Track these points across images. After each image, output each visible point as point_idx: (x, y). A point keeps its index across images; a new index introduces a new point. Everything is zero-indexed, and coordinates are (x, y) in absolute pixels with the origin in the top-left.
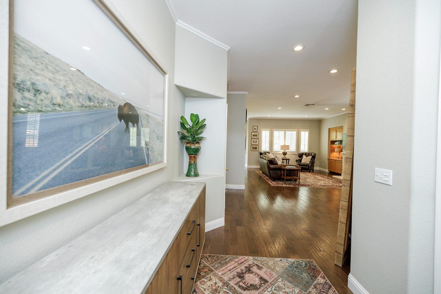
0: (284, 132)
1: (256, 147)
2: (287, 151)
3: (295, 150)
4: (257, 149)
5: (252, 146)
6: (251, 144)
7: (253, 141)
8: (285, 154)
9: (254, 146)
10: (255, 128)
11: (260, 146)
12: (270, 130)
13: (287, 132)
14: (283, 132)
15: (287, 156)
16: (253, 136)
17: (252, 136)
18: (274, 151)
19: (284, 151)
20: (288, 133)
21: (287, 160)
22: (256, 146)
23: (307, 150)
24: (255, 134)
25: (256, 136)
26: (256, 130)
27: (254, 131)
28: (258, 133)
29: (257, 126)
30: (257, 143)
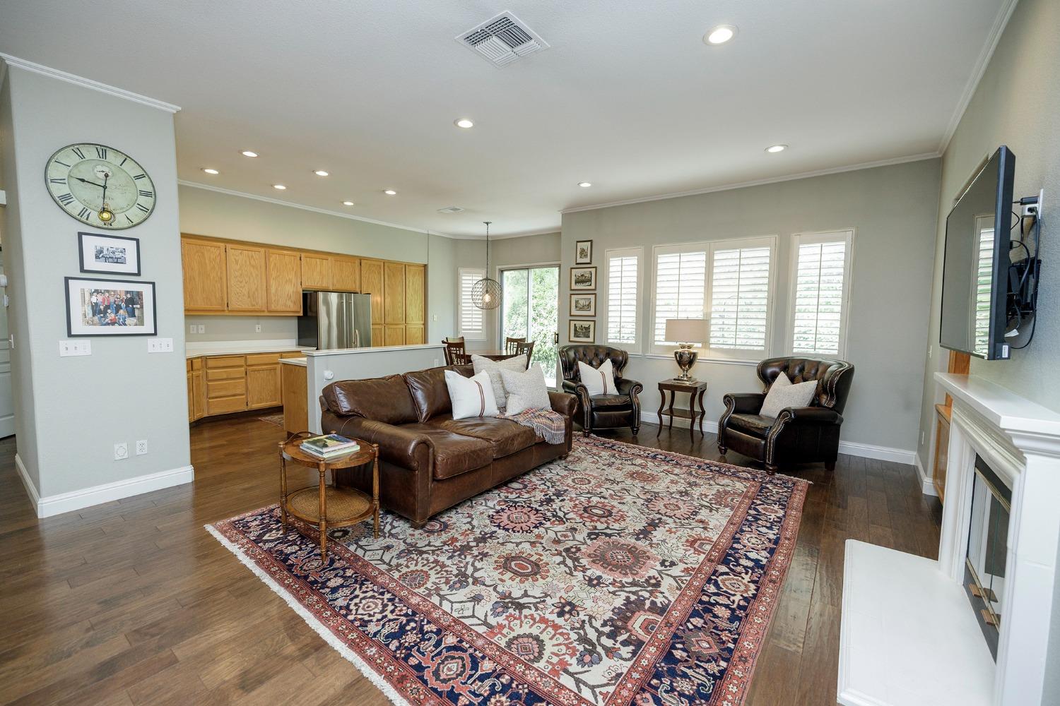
0: (704, 258)
1: (588, 329)
2: (696, 347)
3: (762, 342)
4: (589, 337)
5: (572, 324)
6: (571, 315)
7: (577, 302)
8: (686, 361)
9: (579, 324)
10: (583, 251)
11: (602, 324)
12: (641, 250)
13: (717, 256)
14: (701, 257)
15: (698, 374)
16: (577, 282)
17: (573, 282)
18: (656, 343)
19: (683, 347)
20: (725, 259)
21: (693, 390)
22: (586, 324)
23: (836, 346)
24: (582, 275)
25: (588, 284)
26: (586, 256)
27: (579, 261)
28: (596, 268)
29: (591, 241)
30: (592, 313)
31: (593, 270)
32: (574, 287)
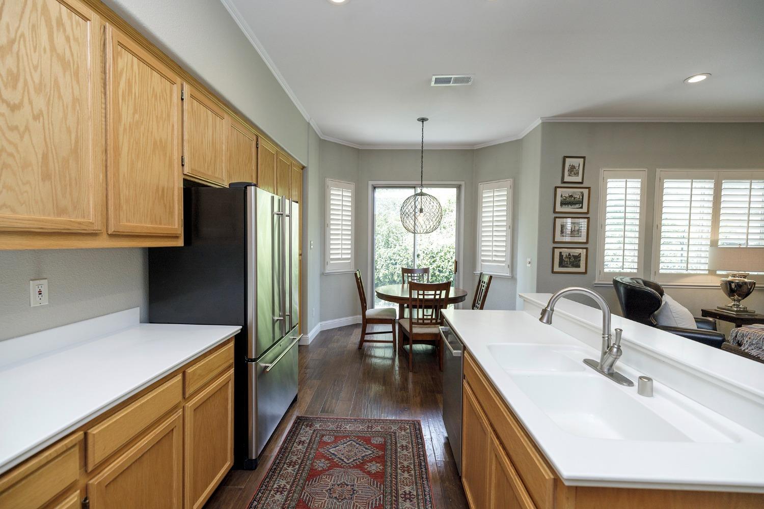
0: (712, 185)
1: (578, 258)
4: (578, 266)
5: (557, 252)
6: (554, 242)
7: (562, 226)
9: (565, 252)
10: (572, 168)
11: (595, 250)
12: (645, 174)
13: (726, 185)
14: (710, 184)
16: (562, 204)
17: (558, 203)
18: (661, 271)
19: (734, 276)
20: (734, 188)
22: (575, 252)
24: (571, 196)
25: (577, 206)
26: (577, 174)
27: (567, 179)
28: (589, 188)
29: (584, 158)
30: (583, 239)
31: (586, 192)
32: (559, 209)
